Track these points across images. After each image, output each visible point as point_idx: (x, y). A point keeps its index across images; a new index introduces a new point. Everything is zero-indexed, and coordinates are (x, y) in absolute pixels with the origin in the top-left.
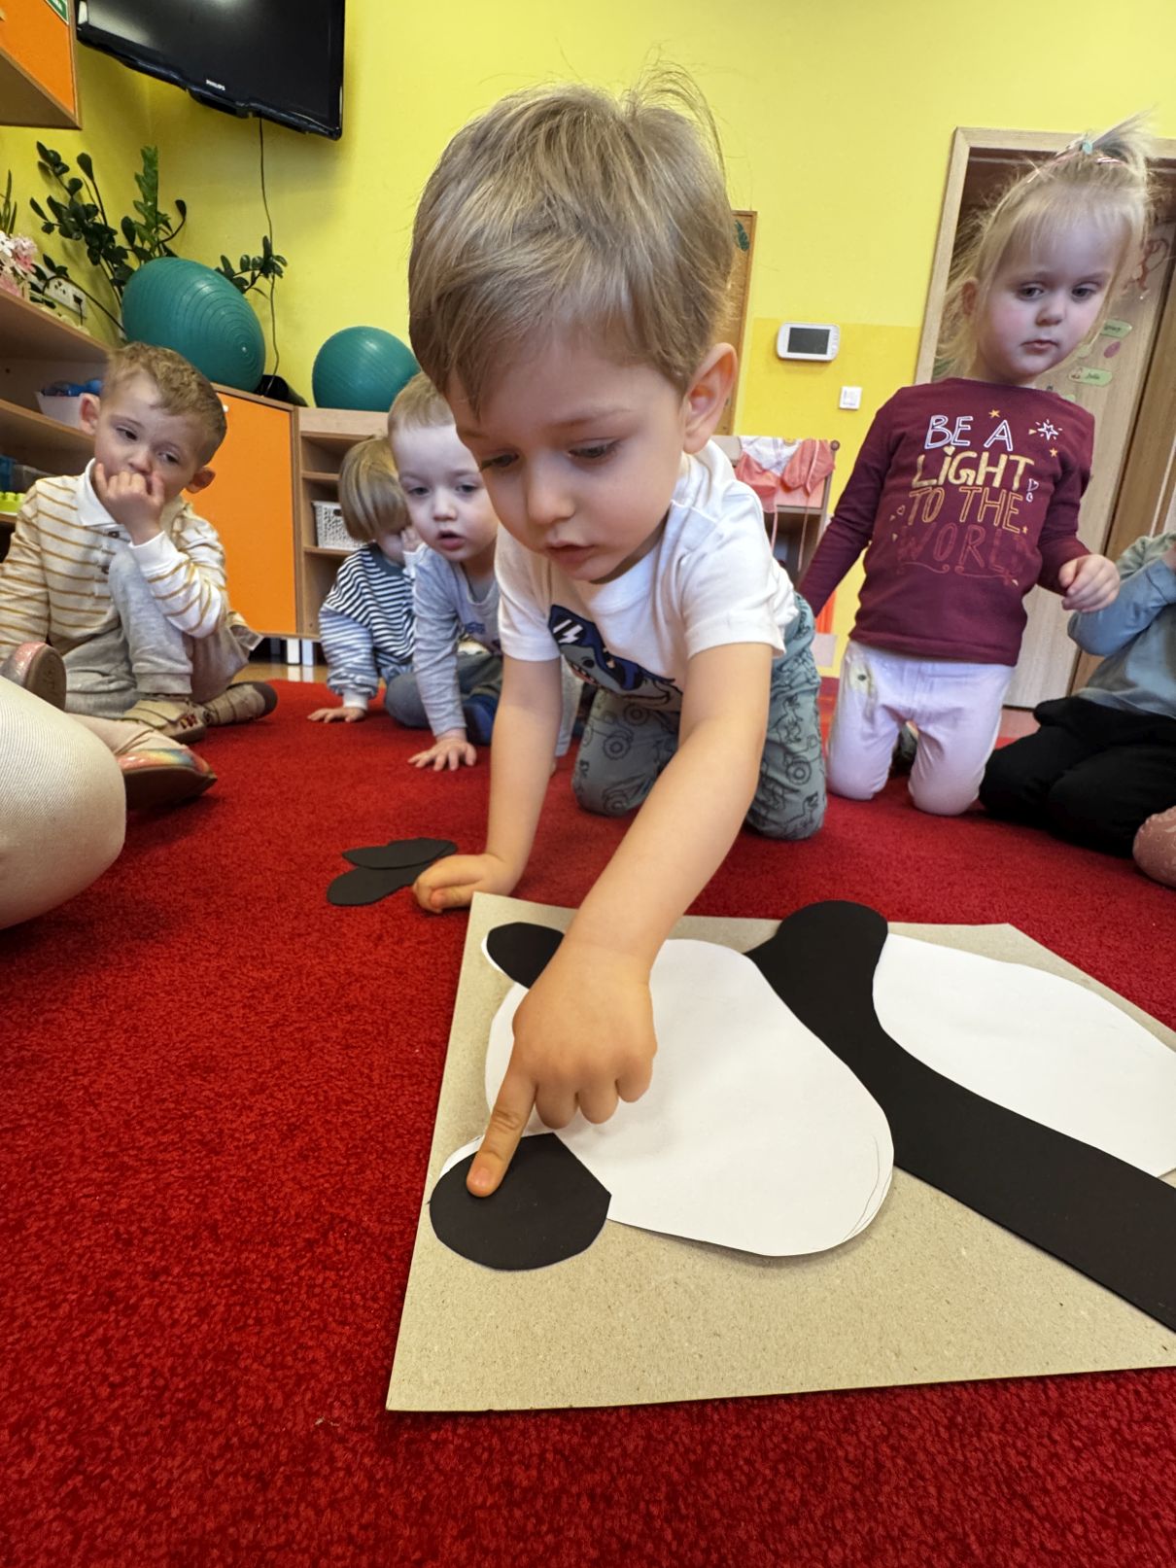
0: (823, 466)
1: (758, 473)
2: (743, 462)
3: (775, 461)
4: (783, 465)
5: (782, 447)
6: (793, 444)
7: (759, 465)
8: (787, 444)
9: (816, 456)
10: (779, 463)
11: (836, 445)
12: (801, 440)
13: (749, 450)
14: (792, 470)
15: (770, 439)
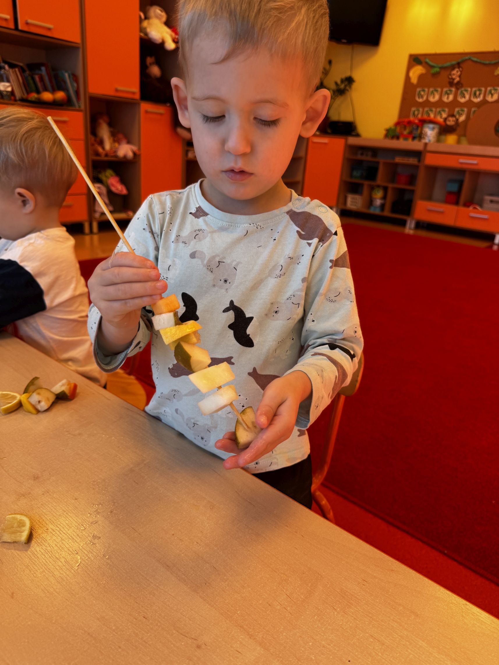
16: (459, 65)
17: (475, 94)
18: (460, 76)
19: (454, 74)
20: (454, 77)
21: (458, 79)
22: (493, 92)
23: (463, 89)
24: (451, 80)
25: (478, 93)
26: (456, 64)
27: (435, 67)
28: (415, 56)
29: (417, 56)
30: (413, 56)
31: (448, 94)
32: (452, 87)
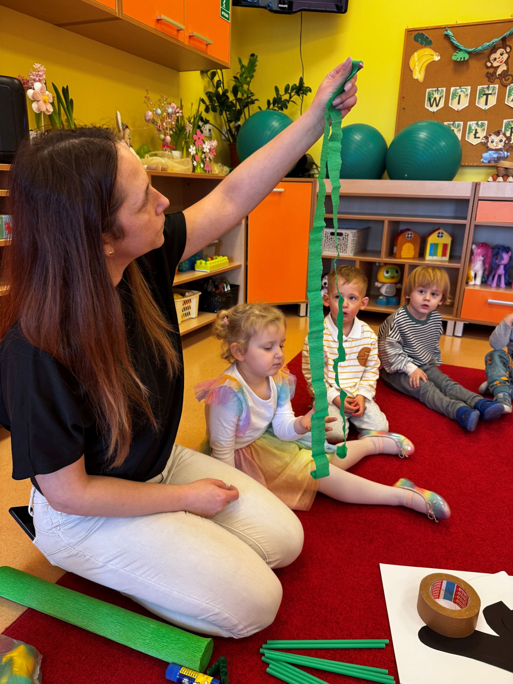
26: (499, 41)
27: (460, 50)
28: (417, 32)
29: (420, 32)
30: (413, 32)
31: (487, 95)
32: (493, 83)
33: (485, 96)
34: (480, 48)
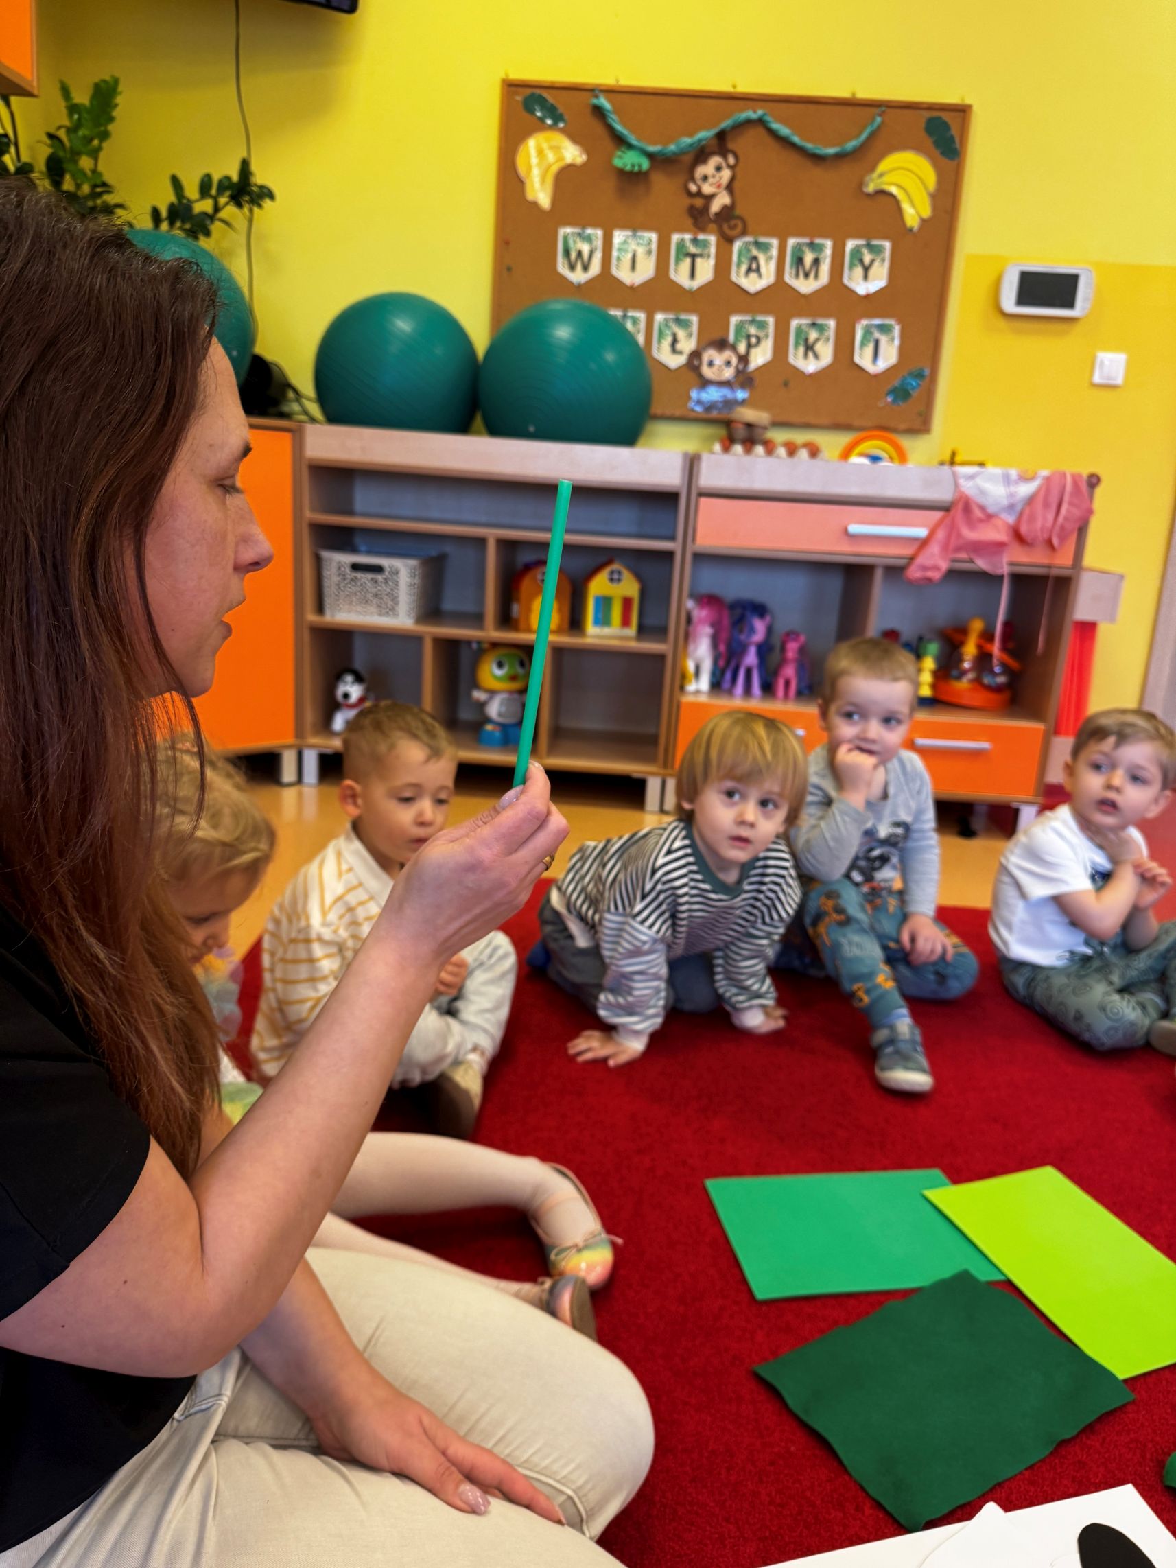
0: (1077, 512)
1: (981, 521)
2: (960, 506)
3: (1005, 502)
4: (1019, 507)
5: (1016, 483)
6: (1032, 479)
7: (982, 508)
8: (1024, 478)
9: (1066, 498)
10: (1011, 507)
11: (1094, 480)
12: (1045, 473)
13: (968, 487)
14: (1032, 518)
15: (998, 471)
16: (721, 143)
17: (799, 261)
18: (730, 188)
19: (705, 178)
20: (707, 189)
21: (722, 200)
22: (867, 258)
23: (749, 239)
24: (699, 202)
25: (809, 258)
26: (712, 138)
27: (630, 147)
28: (528, 91)
29: (538, 91)
30: (521, 90)
31: (693, 257)
32: (703, 229)
33: (688, 261)
34: (672, 147)
